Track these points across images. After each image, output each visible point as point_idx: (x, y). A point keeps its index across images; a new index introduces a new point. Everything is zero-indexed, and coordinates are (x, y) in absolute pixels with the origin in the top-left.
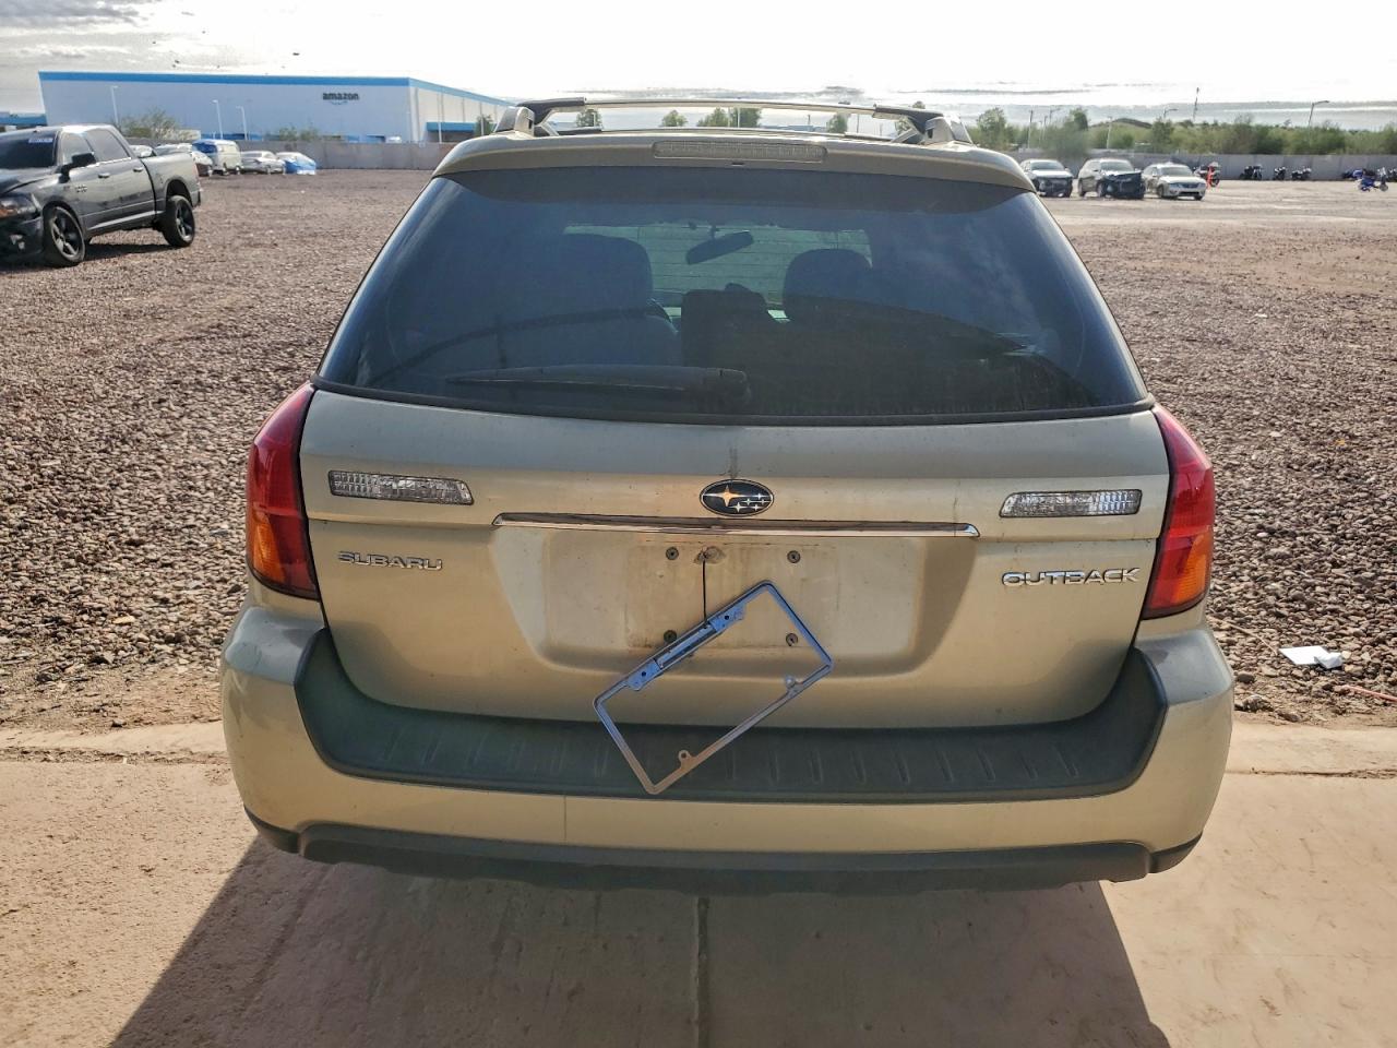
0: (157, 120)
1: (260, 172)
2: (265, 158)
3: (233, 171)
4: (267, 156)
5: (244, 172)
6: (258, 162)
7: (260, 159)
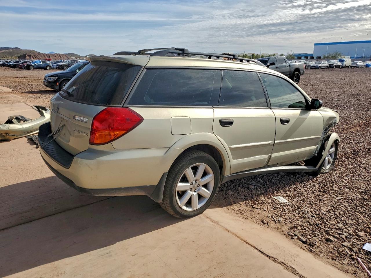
0: (337, 54)
1: (357, 67)
2: (359, 63)
3: (348, 67)
4: (360, 63)
5: (351, 67)
6: (357, 64)
7: (358, 63)
